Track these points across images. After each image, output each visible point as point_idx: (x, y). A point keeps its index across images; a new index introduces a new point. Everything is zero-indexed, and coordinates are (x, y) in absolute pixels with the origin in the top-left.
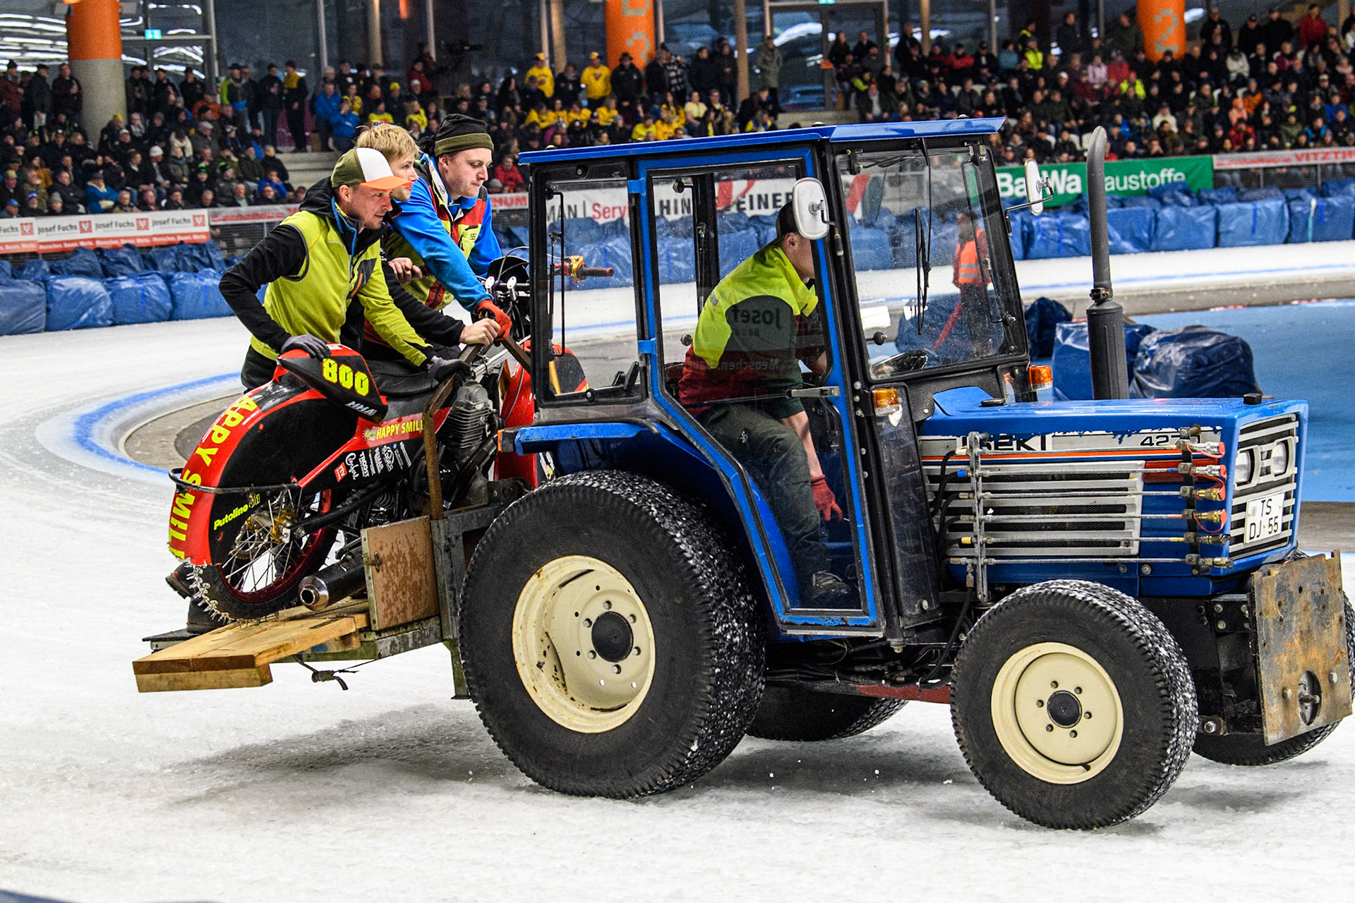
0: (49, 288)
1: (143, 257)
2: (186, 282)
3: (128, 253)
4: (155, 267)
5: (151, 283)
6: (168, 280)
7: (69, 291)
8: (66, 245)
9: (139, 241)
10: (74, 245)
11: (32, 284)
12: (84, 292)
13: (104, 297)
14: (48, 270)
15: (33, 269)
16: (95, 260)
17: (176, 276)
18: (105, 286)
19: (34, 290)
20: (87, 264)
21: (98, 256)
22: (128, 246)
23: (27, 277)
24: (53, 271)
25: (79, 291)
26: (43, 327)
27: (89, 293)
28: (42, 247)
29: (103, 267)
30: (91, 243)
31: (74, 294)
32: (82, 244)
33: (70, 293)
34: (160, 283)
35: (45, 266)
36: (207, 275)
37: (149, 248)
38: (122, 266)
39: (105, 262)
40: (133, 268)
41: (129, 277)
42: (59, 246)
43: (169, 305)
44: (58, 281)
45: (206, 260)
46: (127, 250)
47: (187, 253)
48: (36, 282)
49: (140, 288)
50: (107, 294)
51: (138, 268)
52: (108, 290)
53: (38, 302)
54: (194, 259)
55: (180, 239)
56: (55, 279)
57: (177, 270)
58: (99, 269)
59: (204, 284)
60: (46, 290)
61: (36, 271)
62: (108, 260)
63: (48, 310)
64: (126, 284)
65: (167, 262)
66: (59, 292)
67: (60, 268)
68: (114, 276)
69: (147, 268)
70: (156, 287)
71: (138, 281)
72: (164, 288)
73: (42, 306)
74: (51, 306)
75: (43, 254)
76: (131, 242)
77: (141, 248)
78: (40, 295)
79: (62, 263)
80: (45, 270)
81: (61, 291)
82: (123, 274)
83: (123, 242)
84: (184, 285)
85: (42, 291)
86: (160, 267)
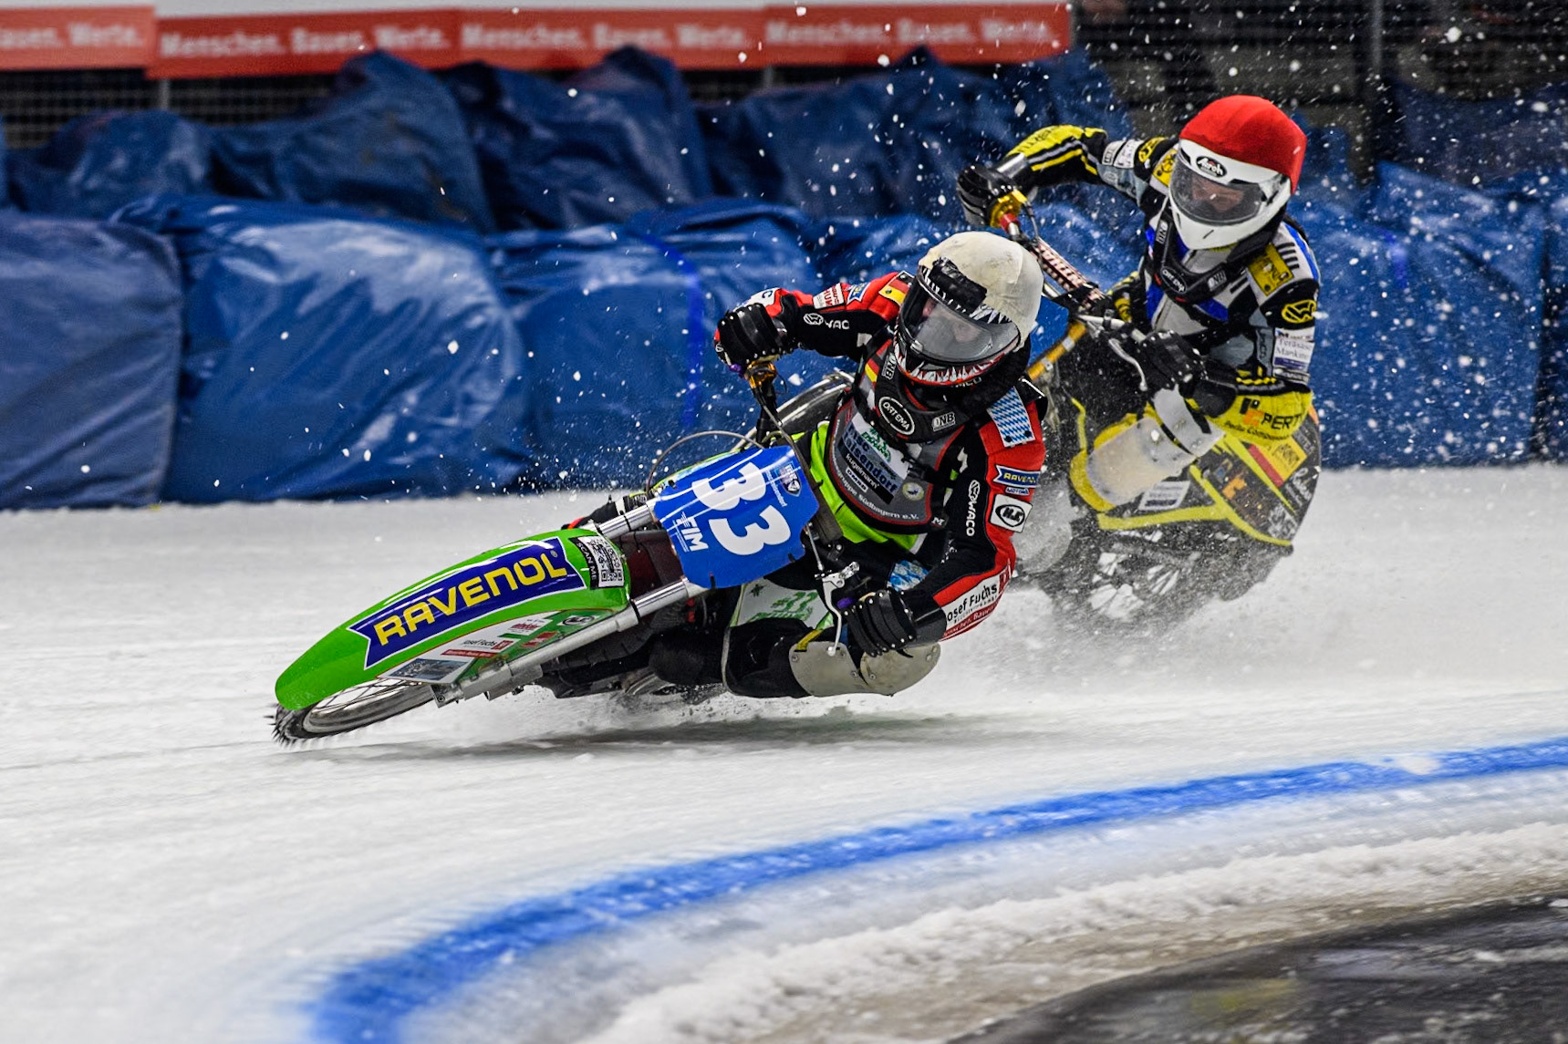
0: (199, 270)
1: (708, 130)
3: (629, 102)
4: (768, 180)
7: (306, 286)
8: (304, 43)
9: (690, 37)
10: (349, 42)
11: (113, 246)
12: (383, 302)
13: (491, 333)
14: (197, 171)
15: (120, 162)
16: (451, 129)
18: (495, 275)
20: (404, 146)
21: (472, 112)
22: (628, 59)
23: (82, 205)
24: (223, 181)
25: (356, 290)
26: (154, 476)
27: (406, 307)
28: (172, 46)
29: (491, 168)
30: (433, 39)
31: (328, 311)
32: (388, 38)
33: (311, 302)
37: (739, 79)
39: (502, 145)
40: (649, 186)
42: (265, 45)
44: (253, 234)
46: (624, 82)
50: (507, 317)
51: (676, 190)
52: (510, 295)
53: (134, 344)
55: (910, 34)
56: (239, 222)
60: (186, 279)
61: (134, 175)
62: (519, 130)
63: (187, 388)
67: (262, 161)
68: (548, 222)
73: (161, 365)
75: (177, 84)
76: (649, 39)
77: (697, 78)
78: (152, 305)
79: (277, 137)
80: (180, 171)
81: (261, 289)
82: (593, 216)
83: (607, 38)
85: (164, 284)
86: (792, 189)
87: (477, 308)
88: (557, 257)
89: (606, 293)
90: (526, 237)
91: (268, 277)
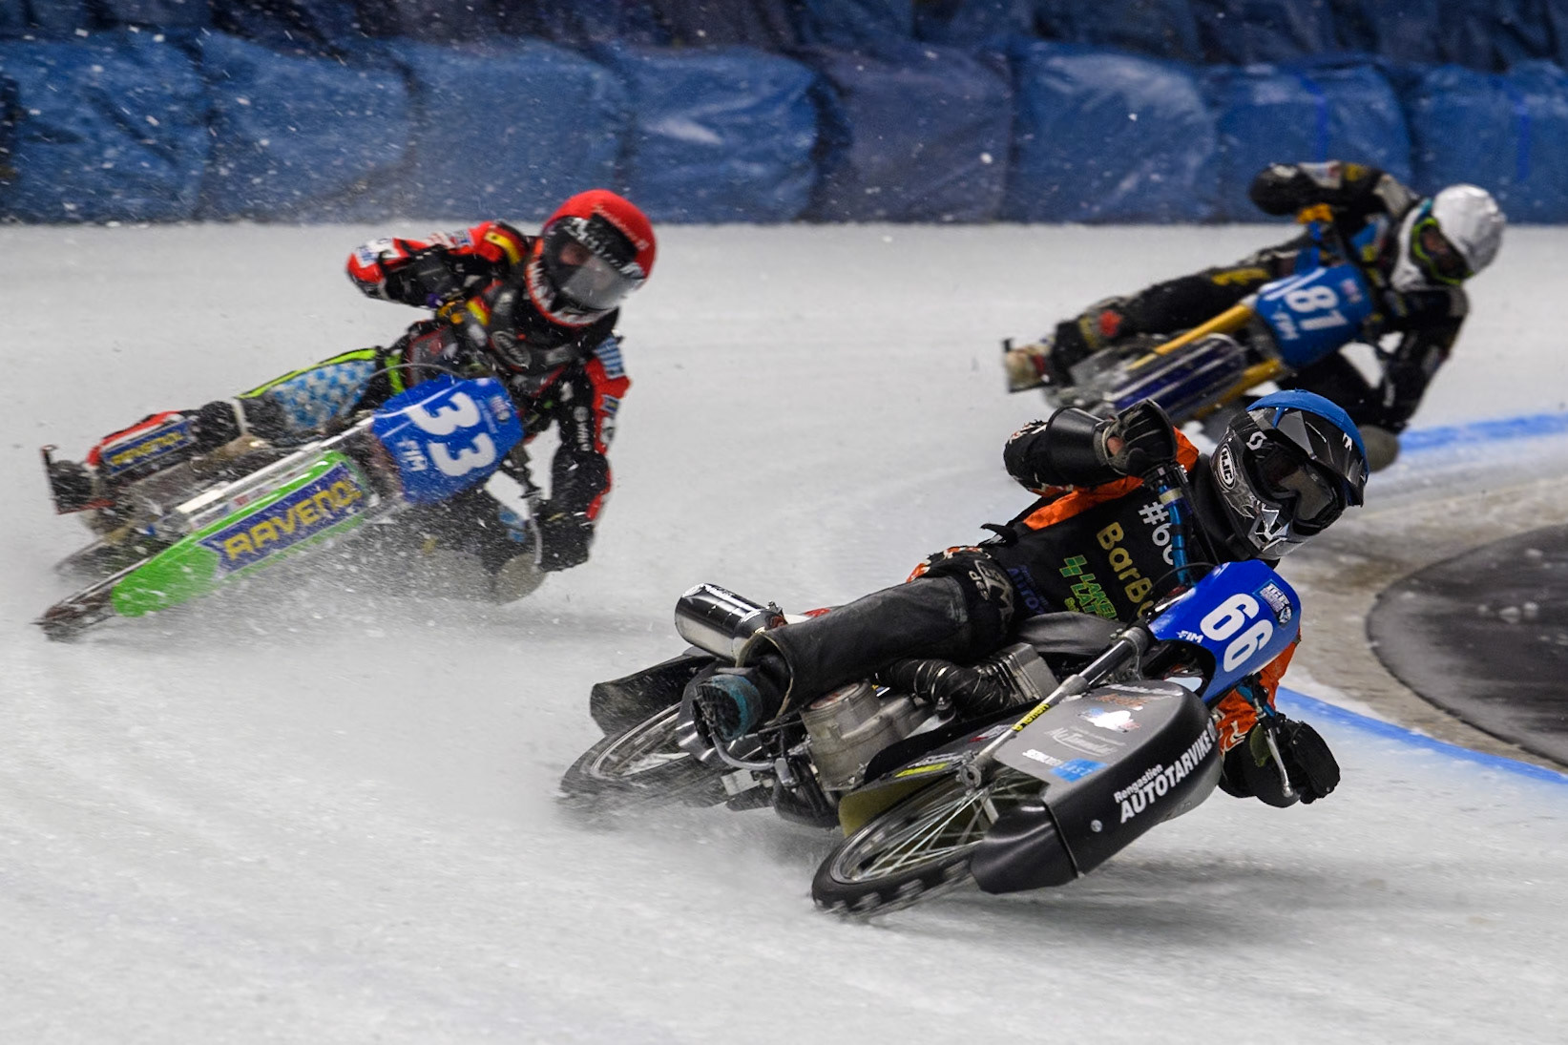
87: (1190, 113)
88: (1239, 83)
89: (1268, 109)
90: (1222, 69)
91: (1065, 89)
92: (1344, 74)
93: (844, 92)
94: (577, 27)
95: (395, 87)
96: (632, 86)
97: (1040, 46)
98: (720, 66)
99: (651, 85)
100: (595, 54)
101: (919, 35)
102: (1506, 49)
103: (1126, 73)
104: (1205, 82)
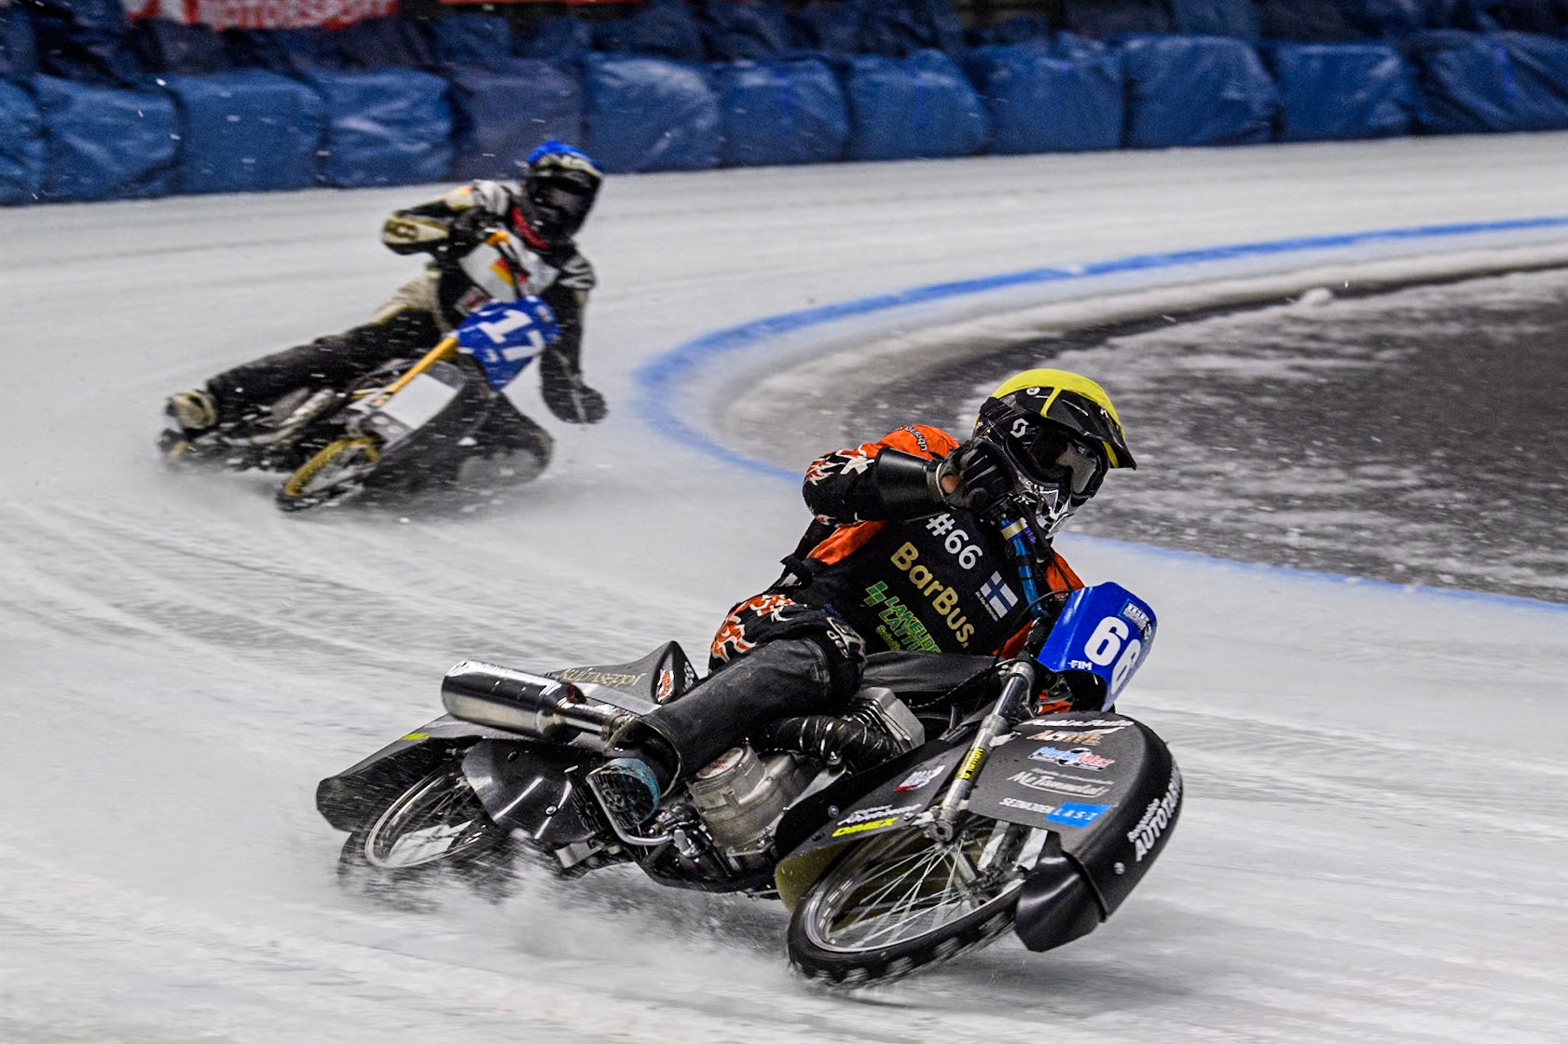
2: (880, 78)
5: (805, 77)
6: (842, 72)
17: (861, 64)
19: (553, 82)
34: (824, 79)
35: (582, 32)
36: (924, 64)
38: (742, 38)
41: (761, 62)
43: (841, 127)
45: (923, 31)
47: (886, 13)
48: (562, 68)
49: (779, 89)
54: (898, 27)
57: (863, 51)
58: (695, 41)
59: (918, 82)
64: (754, 79)
65: (842, 33)
66: (608, 90)
69: (796, 44)
70: (817, 88)
71: (779, 73)
72: (832, 89)
74: (592, 119)
84: (874, 84)
92: (799, 65)
93: (470, 94)
94: (285, 59)
95: (165, 106)
96: (326, 98)
97: (596, 56)
98: (384, 80)
99: (338, 96)
100: (299, 77)
101: (516, 53)
102: (908, 43)
103: (658, 72)
104: (710, 76)
